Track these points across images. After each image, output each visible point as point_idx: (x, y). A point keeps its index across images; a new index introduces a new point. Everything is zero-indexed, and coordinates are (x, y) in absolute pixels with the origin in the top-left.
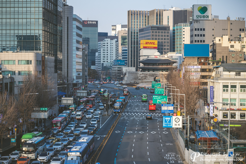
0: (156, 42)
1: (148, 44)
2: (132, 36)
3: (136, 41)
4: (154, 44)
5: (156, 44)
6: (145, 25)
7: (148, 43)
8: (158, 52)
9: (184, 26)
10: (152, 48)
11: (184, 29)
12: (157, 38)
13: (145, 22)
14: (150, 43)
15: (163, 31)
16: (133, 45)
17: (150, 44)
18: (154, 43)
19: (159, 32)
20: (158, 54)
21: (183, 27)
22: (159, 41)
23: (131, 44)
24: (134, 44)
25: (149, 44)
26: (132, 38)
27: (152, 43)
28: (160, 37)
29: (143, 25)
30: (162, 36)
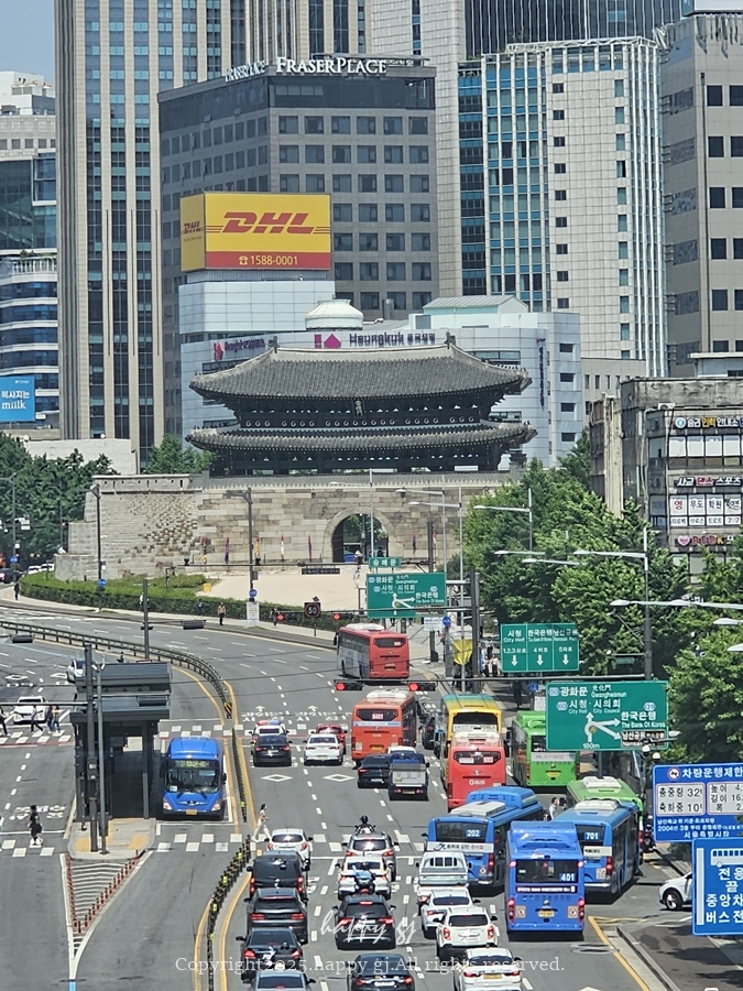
0: (318, 208)
1: (244, 230)
2: (93, 157)
3: (131, 207)
4: (305, 224)
5: (321, 230)
6: (214, 62)
7: (251, 217)
8: (339, 295)
9: (557, 67)
10: (288, 261)
11: (558, 88)
12: (328, 179)
13: (214, 39)
14: (268, 218)
15: (380, 113)
16: (107, 246)
17: (270, 227)
18: (301, 217)
19: (340, 125)
20: (344, 312)
21: (552, 79)
22: (342, 198)
23: (94, 235)
24: (119, 235)
25: (260, 230)
26: (94, 181)
27: (285, 217)
28: (355, 168)
29: (191, 64)
30: (368, 154)
